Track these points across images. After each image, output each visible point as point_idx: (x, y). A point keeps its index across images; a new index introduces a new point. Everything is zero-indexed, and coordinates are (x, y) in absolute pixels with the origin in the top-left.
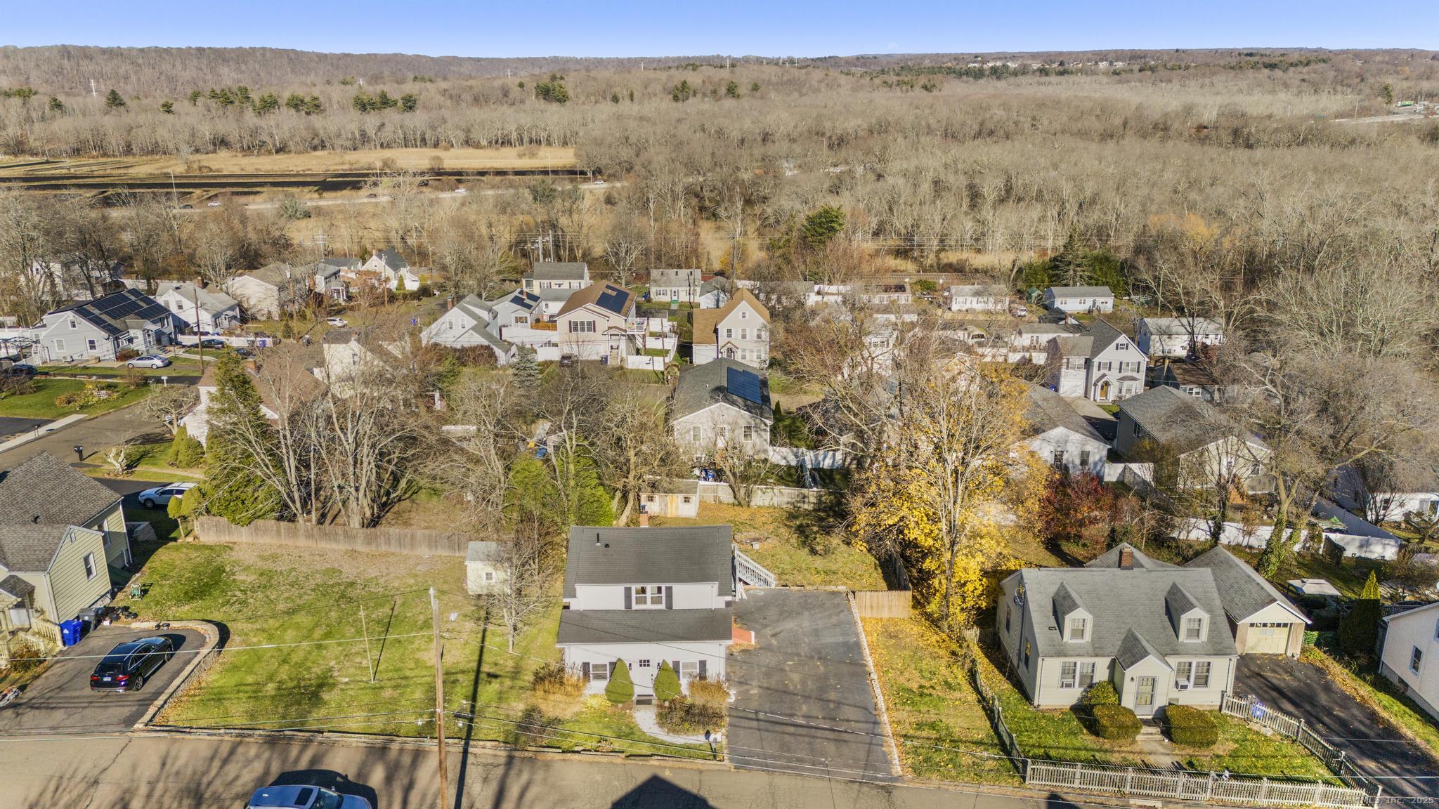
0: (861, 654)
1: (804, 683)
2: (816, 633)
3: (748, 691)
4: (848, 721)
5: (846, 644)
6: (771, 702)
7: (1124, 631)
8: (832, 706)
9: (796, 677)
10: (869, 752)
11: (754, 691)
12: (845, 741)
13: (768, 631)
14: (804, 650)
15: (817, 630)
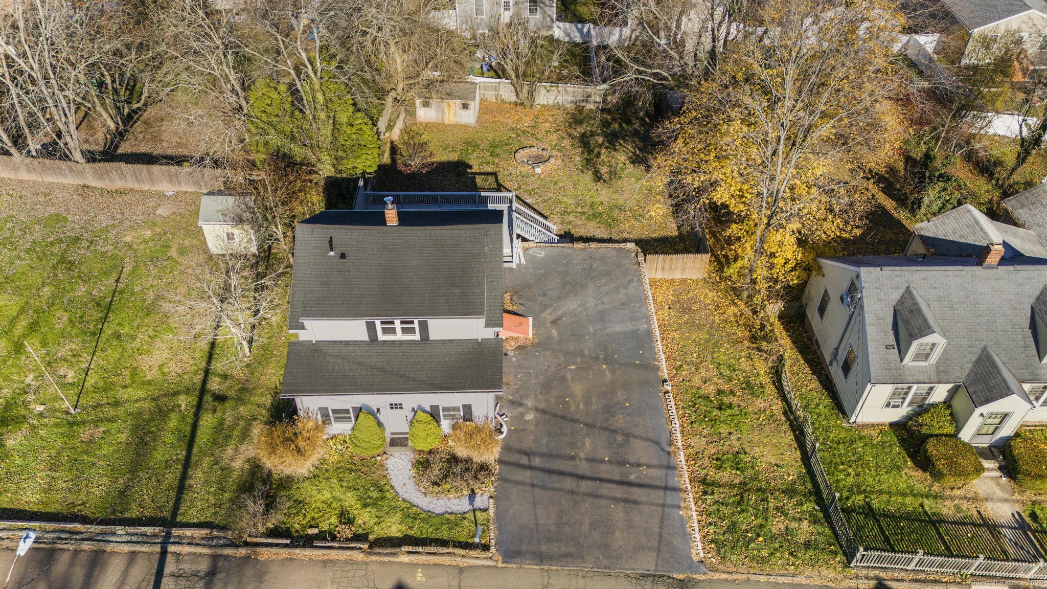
0: (652, 349)
1: (587, 400)
2: (602, 317)
3: (522, 415)
4: (639, 465)
5: (635, 334)
6: (549, 434)
7: (978, 350)
8: (620, 438)
9: (578, 389)
10: (662, 519)
11: (530, 417)
12: (635, 502)
13: (548, 316)
14: (588, 346)
15: (602, 312)
